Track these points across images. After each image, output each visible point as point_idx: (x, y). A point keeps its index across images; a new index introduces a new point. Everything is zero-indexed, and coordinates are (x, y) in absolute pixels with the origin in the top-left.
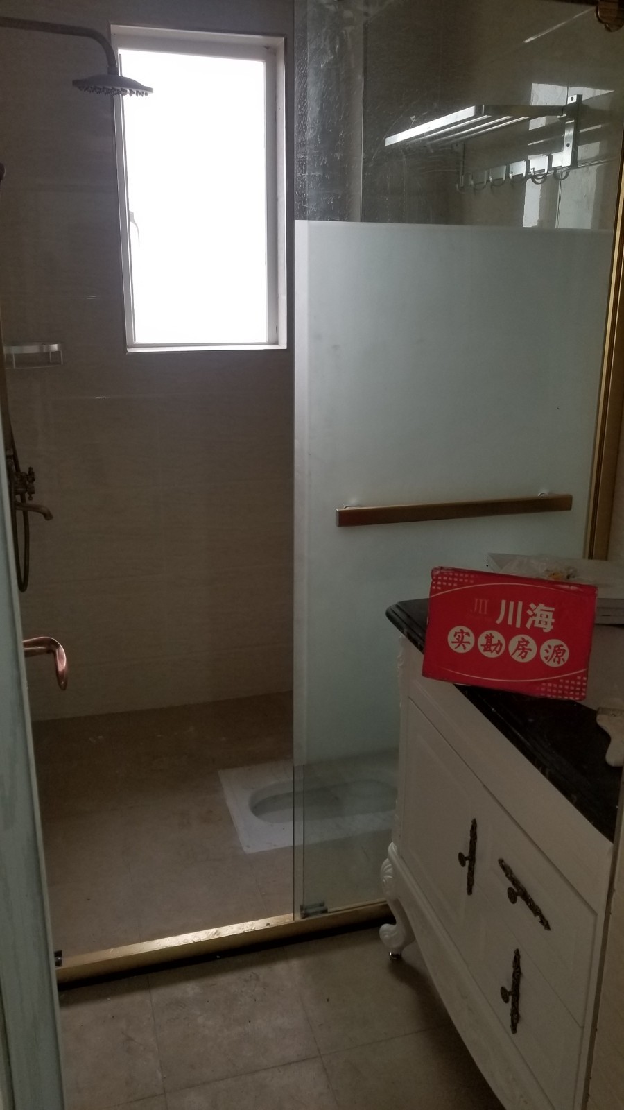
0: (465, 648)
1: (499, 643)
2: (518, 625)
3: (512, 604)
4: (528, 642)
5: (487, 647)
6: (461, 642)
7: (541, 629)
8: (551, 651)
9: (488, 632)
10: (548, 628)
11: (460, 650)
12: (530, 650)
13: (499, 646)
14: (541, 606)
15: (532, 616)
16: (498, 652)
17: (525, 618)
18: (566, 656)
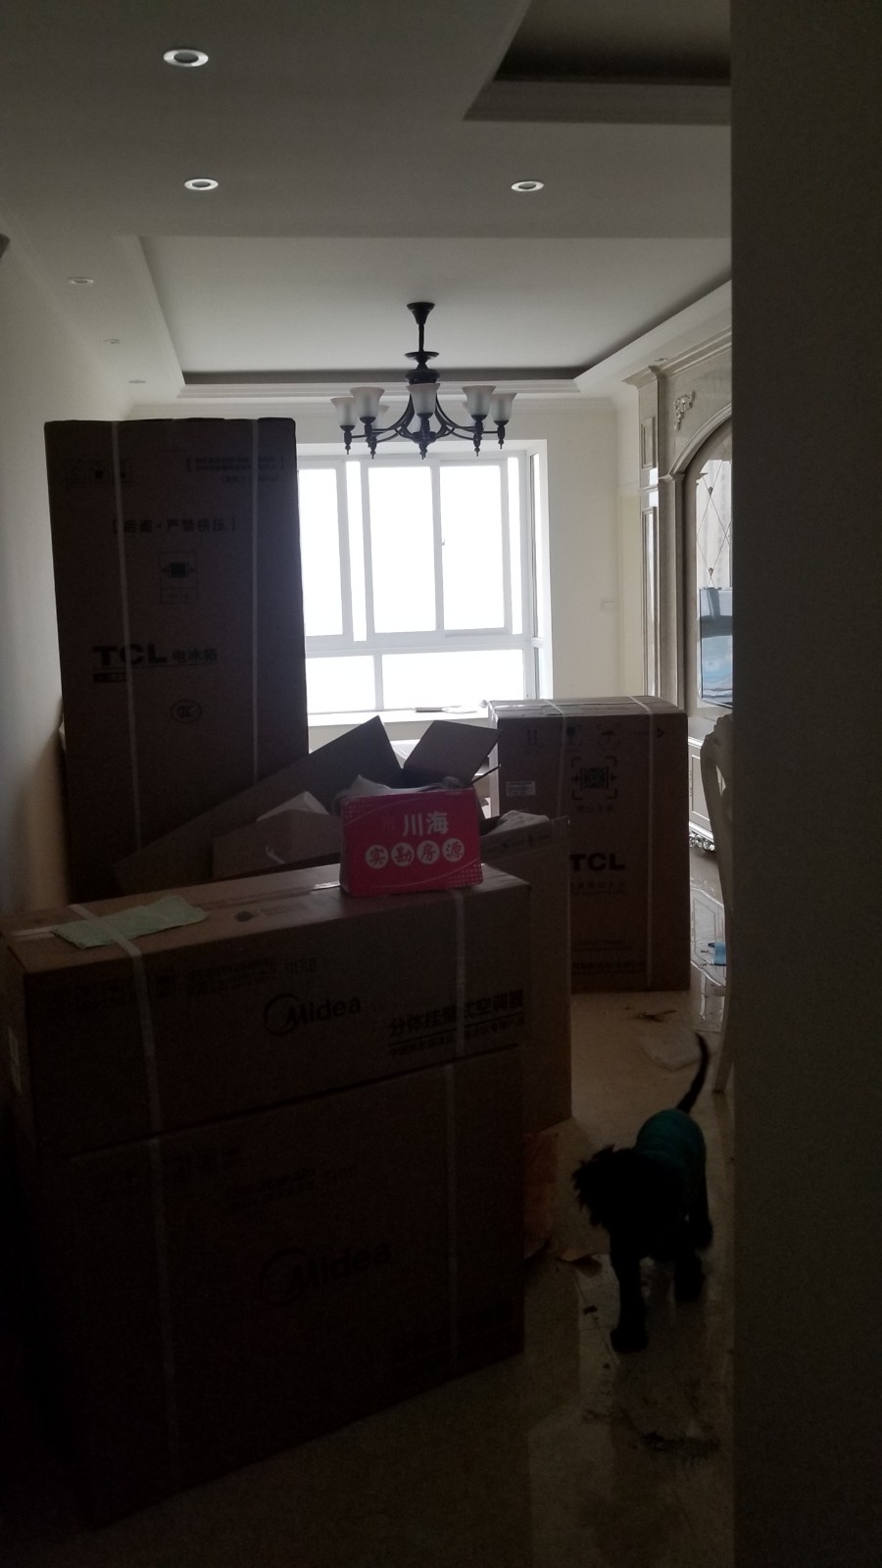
0: (381, 863)
1: (409, 852)
2: (421, 833)
3: (413, 817)
4: (431, 847)
5: (400, 857)
6: (377, 859)
7: (440, 832)
8: (450, 849)
9: (398, 845)
10: (445, 830)
11: (378, 866)
12: (434, 852)
13: (409, 855)
14: (436, 813)
15: (430, 824)
16: (409, 860)
17: (426, 826)
18: (462, 851)
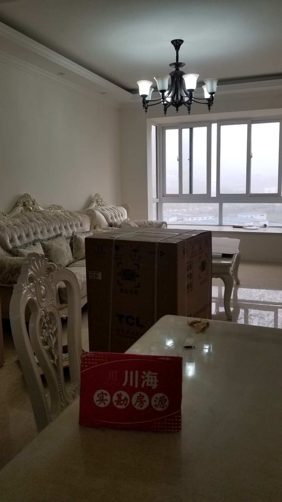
0: (105, 404)
1: (126, 399)
2: (136, 386)
3: (132, 373)
4: (143, 397)
5: (119, 402)
6: (102, 400)
7: (151, 387)
8: (158, 401)
9: (119, 392)
10: (155, 386)
11: (102, 405)
12: (145, 401)
13: (126, 401)
14: (149, 372)
15: (144, 379)
16: (125, 405)
18: (167, 403)
